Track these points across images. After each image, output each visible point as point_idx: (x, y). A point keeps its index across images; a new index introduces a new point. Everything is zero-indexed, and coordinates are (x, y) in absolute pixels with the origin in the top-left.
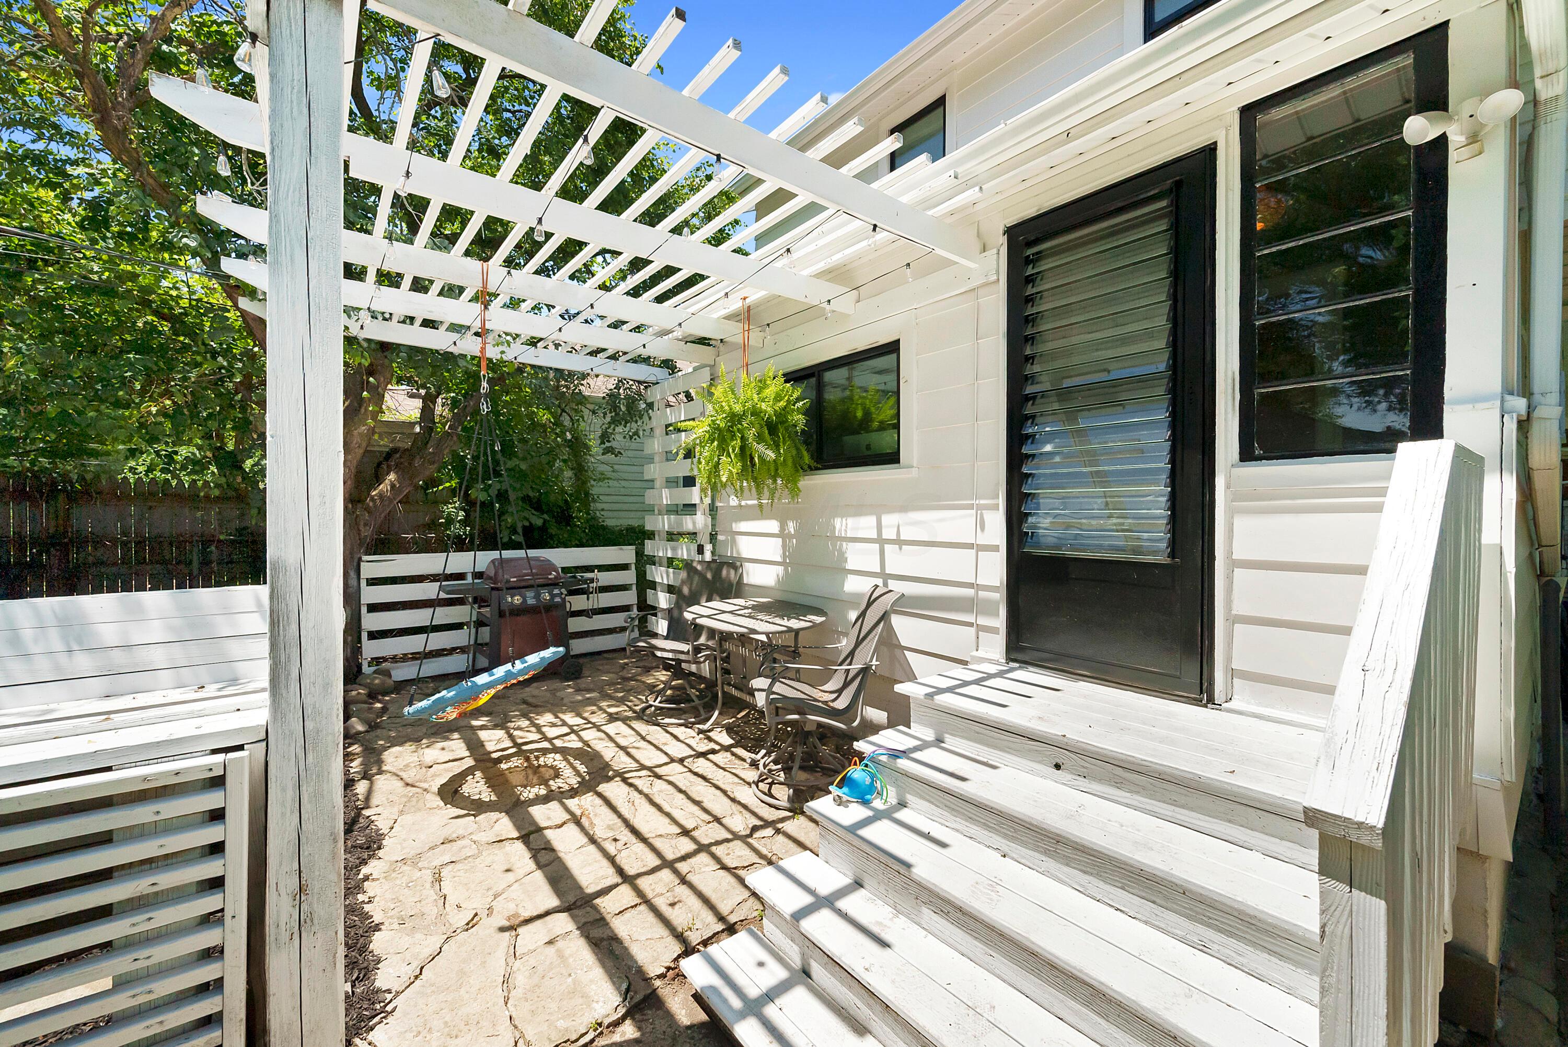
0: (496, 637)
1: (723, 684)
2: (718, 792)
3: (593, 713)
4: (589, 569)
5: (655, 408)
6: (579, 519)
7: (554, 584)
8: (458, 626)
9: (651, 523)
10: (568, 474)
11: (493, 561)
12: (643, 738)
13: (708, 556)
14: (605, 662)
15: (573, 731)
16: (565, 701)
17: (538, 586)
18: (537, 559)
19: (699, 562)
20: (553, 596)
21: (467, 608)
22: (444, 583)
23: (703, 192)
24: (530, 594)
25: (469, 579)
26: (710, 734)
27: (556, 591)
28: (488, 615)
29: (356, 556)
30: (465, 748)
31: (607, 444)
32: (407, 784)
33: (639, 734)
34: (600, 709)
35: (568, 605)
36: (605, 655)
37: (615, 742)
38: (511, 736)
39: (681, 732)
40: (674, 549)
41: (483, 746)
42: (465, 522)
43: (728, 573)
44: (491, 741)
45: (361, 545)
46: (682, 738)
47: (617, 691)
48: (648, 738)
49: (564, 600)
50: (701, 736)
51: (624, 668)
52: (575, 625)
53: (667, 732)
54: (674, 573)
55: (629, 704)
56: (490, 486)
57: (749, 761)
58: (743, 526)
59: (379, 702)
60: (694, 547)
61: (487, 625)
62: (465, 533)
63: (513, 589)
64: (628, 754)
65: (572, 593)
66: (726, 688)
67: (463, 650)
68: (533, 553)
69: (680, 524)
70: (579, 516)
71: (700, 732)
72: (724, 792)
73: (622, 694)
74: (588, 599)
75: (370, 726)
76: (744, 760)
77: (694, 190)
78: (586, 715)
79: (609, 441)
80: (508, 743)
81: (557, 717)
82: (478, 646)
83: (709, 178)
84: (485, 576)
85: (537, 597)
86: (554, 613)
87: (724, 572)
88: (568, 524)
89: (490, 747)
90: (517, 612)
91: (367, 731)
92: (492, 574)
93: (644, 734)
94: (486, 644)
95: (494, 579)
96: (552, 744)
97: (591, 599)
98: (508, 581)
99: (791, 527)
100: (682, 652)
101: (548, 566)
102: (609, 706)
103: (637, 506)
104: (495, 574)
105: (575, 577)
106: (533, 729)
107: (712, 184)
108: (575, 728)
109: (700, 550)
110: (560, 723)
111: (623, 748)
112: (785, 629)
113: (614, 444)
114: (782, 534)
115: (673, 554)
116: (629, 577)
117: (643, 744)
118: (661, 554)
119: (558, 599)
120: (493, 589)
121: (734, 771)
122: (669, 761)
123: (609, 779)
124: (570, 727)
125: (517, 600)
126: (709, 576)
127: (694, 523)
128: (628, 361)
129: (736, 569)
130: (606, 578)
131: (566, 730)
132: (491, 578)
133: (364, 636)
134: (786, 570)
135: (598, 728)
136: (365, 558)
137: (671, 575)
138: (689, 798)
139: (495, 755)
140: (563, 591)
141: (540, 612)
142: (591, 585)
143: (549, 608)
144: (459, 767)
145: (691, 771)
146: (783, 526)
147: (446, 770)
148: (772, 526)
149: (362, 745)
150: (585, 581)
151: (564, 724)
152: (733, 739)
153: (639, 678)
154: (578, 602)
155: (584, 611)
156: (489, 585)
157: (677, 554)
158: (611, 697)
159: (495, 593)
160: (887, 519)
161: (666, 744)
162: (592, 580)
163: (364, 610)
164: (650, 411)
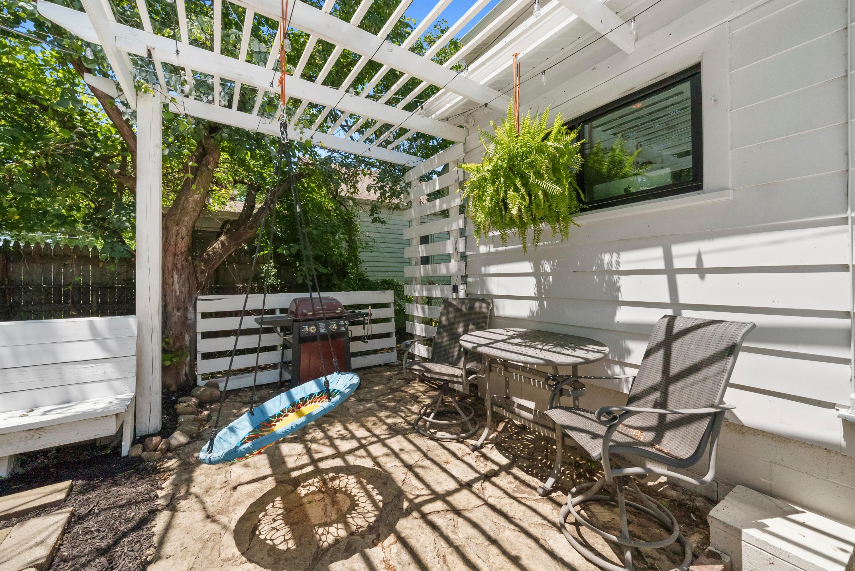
0: (297, 357)
1: (492, 404)
2: (530, 541)
3: (375, 424)
4: (366, 306)
5: (413, 186)
6: (352, 274)
7: (339, 317)
8: (273, 348)
9: (409, 271)
10: (344, 244)
11: (295, 300)
12: (425, 455)
13: (462, 294)
14: (375, 374)
15: (363, 446)
16: (352, 411)
17: (328, 318)
18: (326, 298)
19: (455, 299)
20: (339, 326)
21: (275, 335)
22: (264, 316)
23: (439, 42)
24: (322, 325)
25: (278, 314)
26: (484, 450)
27: (342, 323)
28: (291, 341)
29: (194, 296)
30: (268, 466)
31: (376, 215)
32: (208, 517)
33: (419, 449)
34: (381, 420)
35: (350, 333)
36: (374, 369)
37: (402, 460)
38: (309, 451)
39: (454, 446)
40: (429, 290)
41: (284, 462)
42: (276, 276)
43: (481, 307)
44: (291, 456)
45: (198, 288)
46: (460, 455)
47: (389, 400)
48: (430, 454)
49: (347, 329)
50: (476, 453)
51: (390, 380)
52: (355, 347)
53: (445, 448)
54: (429, 308)
55: (403, 415)
56: (292, 247)
57: (541, 491)
58: (493, 269)
59: (206, 410)
60: (450, 288)
61: (289, 348)
62: (277, 284)
63: (308, 321)
64: (417, 476)
65: (352, 324)
66: (495, 409)
67: (274, 366)
68: (324, 295)
69: (434, 271)
70: (352, 273)
71: (475, 449)
72: (536, 540)
73: (394, 404)
74: (364, 329)
75: (191, 437)
76: (535, 489)
77: (431, 42)
78: (369, 425)
79: (377, 213)
80: (305, 460)
81: (346, 429)
82: (284, 364)
83: (443, 31)
84: (289, 311)
85: (327, 327)
86: (338, 339)
87: (477, 306)
88: (345, 277)
89: (291, 463)
90: (312, 338)
91: (188, 443)
92: (294, 309)
93: (425, 449)
94: (290, 362)
95: (295, 314)
96: (345, 461)
97: (366, 328)
98: (306, 315)
99: (547, 267)
100: (457, 377)
101: (335, 304)
102: (388, 417)
103: (399, 260)
104: (297, 309)
105: (354, 312)
106: (327, 441)
107: (446, 35)
108: (364, 442)
109: (455, 289)
110: (349, 436)
111: (410, 468)
112: (581, 360)
113: (380, 216)
114: (537, 274)
115: (428, 294)
116: (390, 312)
117: (427, 463)
118: (417, 294)
119: (343, 329)
120: (294, 321)
121: (528, 503)
122: (458, 487)
123: (408, 513)
124: (358, 440)
125: (313, 329)
126: (464, 309)
127: (448, 268)
128: (393, 149)
129: (488, 304)
130: (377, 313)
131: (354, 444)
132: (292, 313)
133: (199, 356)
134: (541, 305)
135: (382, 441)
136: (200, 297)
137: (427, 311)
138: (504, 552)
139: (294, 474)
140: (347, 322)
141: (327, 339)
142: (366, 318)
143: (336, 336)
144: (262, 489)
145: (486, 503)
146: (537, 266)
147: (249, 495)
148: (527, 267)
149: (180, 459)
150: (362, 315)
151: (353, 437)
152: (506, 457)
153: (403, 389)
154: (357, 331)
155: (361, 337)
156: (292, 318)
157: (432, 294)
158: (387, 408)
159: (296, 324)
160: (676, 250)
161: (447, 463)
162: (367, 315)
163: (199, 336)
164: (409, 189)
